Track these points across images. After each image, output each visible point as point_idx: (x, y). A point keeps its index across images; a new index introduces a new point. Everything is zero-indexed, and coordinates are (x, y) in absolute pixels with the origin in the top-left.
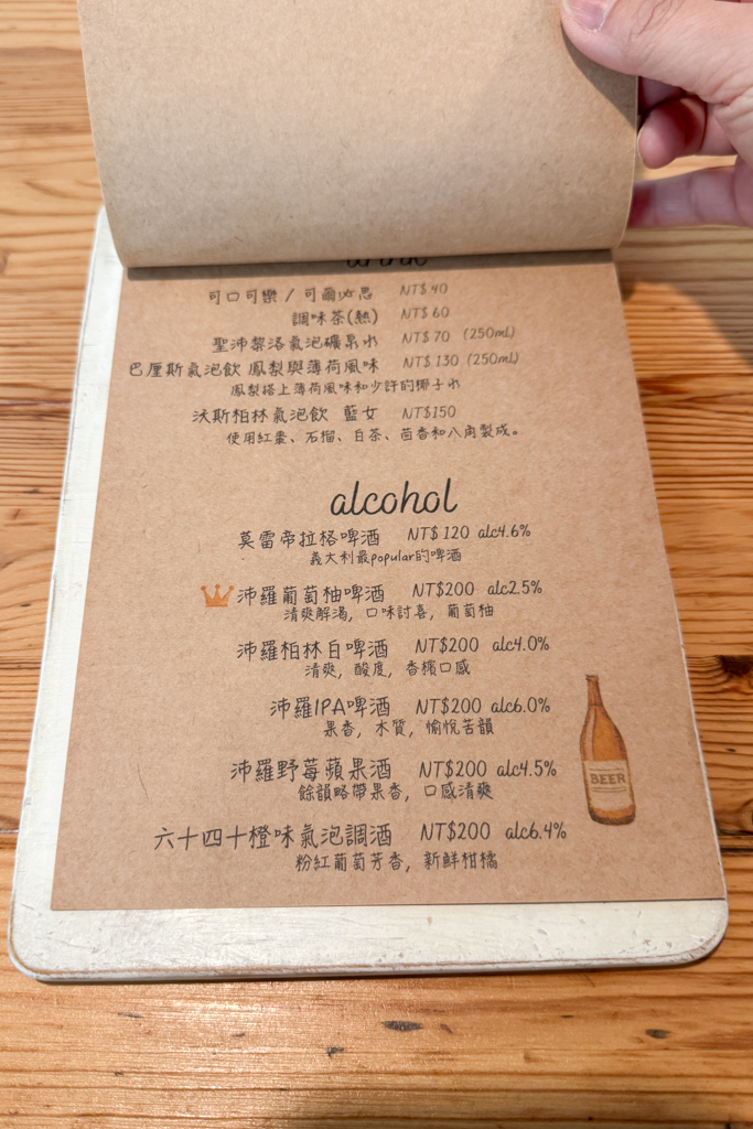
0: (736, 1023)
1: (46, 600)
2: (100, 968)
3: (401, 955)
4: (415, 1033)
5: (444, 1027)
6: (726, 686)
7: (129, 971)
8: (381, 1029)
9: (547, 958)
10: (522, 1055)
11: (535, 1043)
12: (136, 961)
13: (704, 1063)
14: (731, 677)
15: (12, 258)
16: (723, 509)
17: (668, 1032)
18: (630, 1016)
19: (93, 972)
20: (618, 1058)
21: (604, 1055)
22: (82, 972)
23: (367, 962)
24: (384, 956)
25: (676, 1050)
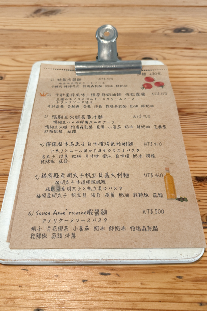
0: (202, 275)
1: (12, 158)
3: (109, 257)
4: (109, 276)
5: (117, 274)
6: (197, 184)
7: (28, 260)
8: (99, 274)
9: (152, 259)
10: (140, 283)
11: (144, 280)
12: (30, 257)
13: (194, 286)
14: (199, 182)
15: (7, 76)
16: (195, 140)
17: (183, 277)
18: (171, 272)
20: (168, 284)
21: (164, 283)
23: (99, 259)
24: (104, 257)
25: (186, 282)
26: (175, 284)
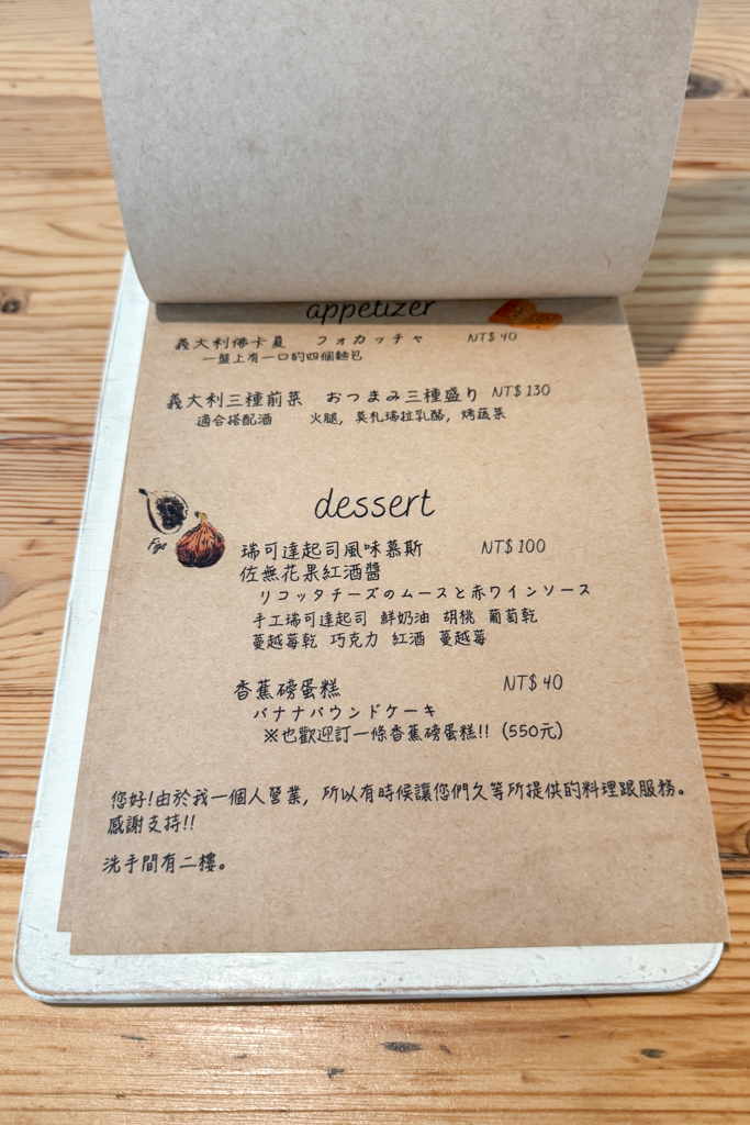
0: (728, 1042)
1: (61, 628)
2: (103, 990)
3: (401, 979)
4: (414, 1054)
5: (443, 1048)
6: (721, 713)
7: (132, 992)
8: (381, 1050)
9: (544, 983)
10: (519, 1076)
11: (532, 1063)
12: (140, 983)
13: (698, 1082)
14: (725, 703)
15: (35, 297)
16: (717, 542)
17: (663, 1052)
18: (626, 1036)
19: (97, 994)
20: (614, 1077)
21: (601, 1074)
22: (86, 994)
23: (368, 986)
24: (385, 980)
25: (671, 1069)
26: (638, 1079)
